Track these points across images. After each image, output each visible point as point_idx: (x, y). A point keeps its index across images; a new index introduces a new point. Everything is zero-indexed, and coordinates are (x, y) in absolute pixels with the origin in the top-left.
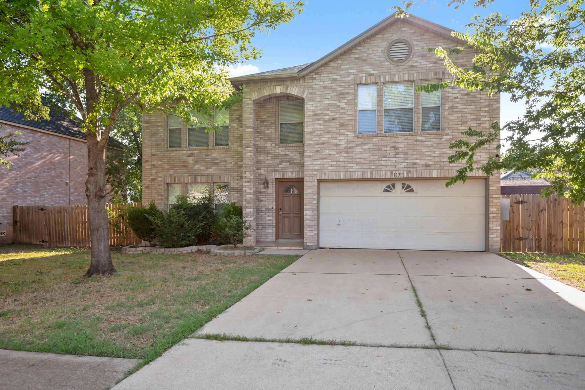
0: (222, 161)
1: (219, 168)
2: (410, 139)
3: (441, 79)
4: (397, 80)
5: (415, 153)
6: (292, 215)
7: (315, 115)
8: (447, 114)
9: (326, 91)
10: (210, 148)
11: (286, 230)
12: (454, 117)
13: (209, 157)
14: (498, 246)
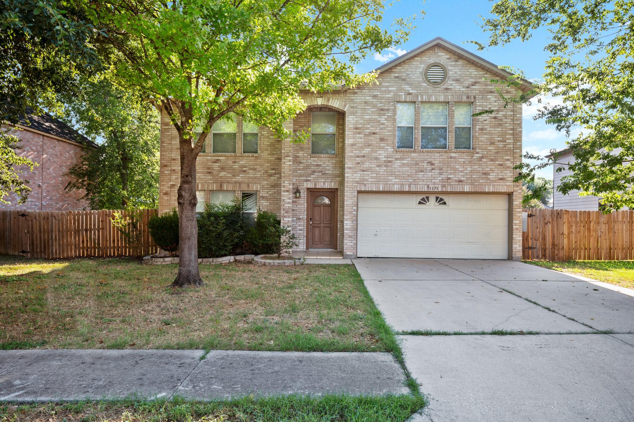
0: (251, 169)
1: (248, 175)
2: (445, 156)
3: (473, 103)
4: (434, 100)
5: (449, 169)
6: (323, 225)
7: (357, 128)
8: (477, 134)
9: (367, 106)
10: (238, 155)
11: (316, 239)
12: (484, 138)
13: (237, 164)
14: (520, 254)
